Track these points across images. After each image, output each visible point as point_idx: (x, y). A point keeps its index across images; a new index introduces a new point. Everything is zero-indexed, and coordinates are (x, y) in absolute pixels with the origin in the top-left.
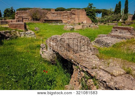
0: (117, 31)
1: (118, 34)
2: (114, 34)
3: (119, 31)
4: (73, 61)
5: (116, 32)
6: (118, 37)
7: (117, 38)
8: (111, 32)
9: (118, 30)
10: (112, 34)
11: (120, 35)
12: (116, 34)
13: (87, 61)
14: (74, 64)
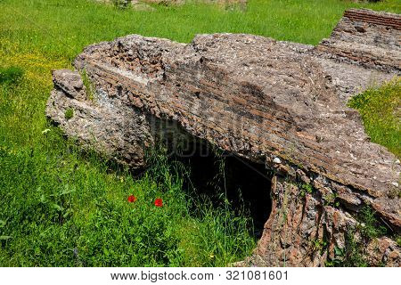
0: (362, 31)
1: (364, 47)
2: (347, 46)
3: (372, 32)
4: (277, 160)
5: (358, 37)
6: (366, 62)
7: (362, 65)
8: (333, 35)
9: (368, 29)
10: (339, 45)
11: (376, 51)
12: (355, 46)
13: (358, 167)
14: (283, 175)
